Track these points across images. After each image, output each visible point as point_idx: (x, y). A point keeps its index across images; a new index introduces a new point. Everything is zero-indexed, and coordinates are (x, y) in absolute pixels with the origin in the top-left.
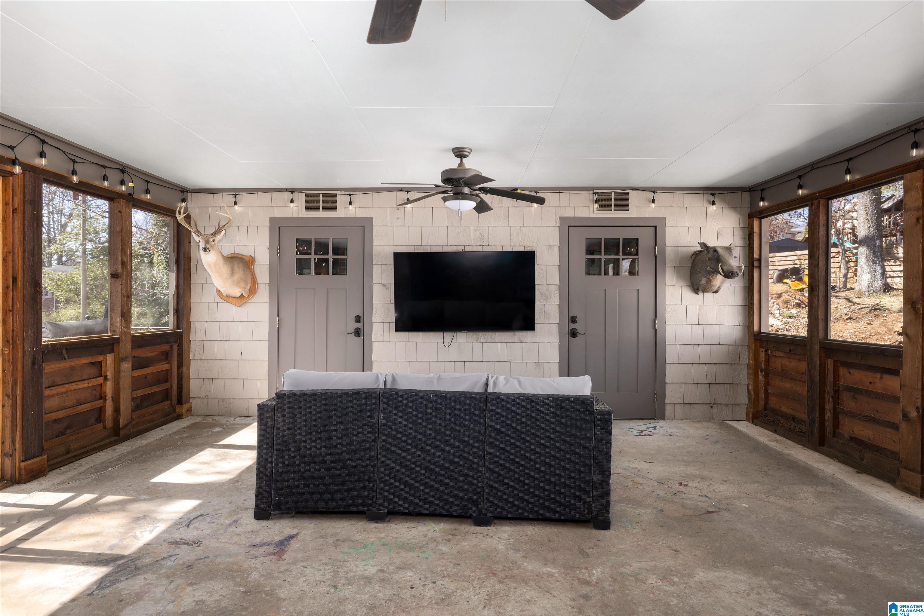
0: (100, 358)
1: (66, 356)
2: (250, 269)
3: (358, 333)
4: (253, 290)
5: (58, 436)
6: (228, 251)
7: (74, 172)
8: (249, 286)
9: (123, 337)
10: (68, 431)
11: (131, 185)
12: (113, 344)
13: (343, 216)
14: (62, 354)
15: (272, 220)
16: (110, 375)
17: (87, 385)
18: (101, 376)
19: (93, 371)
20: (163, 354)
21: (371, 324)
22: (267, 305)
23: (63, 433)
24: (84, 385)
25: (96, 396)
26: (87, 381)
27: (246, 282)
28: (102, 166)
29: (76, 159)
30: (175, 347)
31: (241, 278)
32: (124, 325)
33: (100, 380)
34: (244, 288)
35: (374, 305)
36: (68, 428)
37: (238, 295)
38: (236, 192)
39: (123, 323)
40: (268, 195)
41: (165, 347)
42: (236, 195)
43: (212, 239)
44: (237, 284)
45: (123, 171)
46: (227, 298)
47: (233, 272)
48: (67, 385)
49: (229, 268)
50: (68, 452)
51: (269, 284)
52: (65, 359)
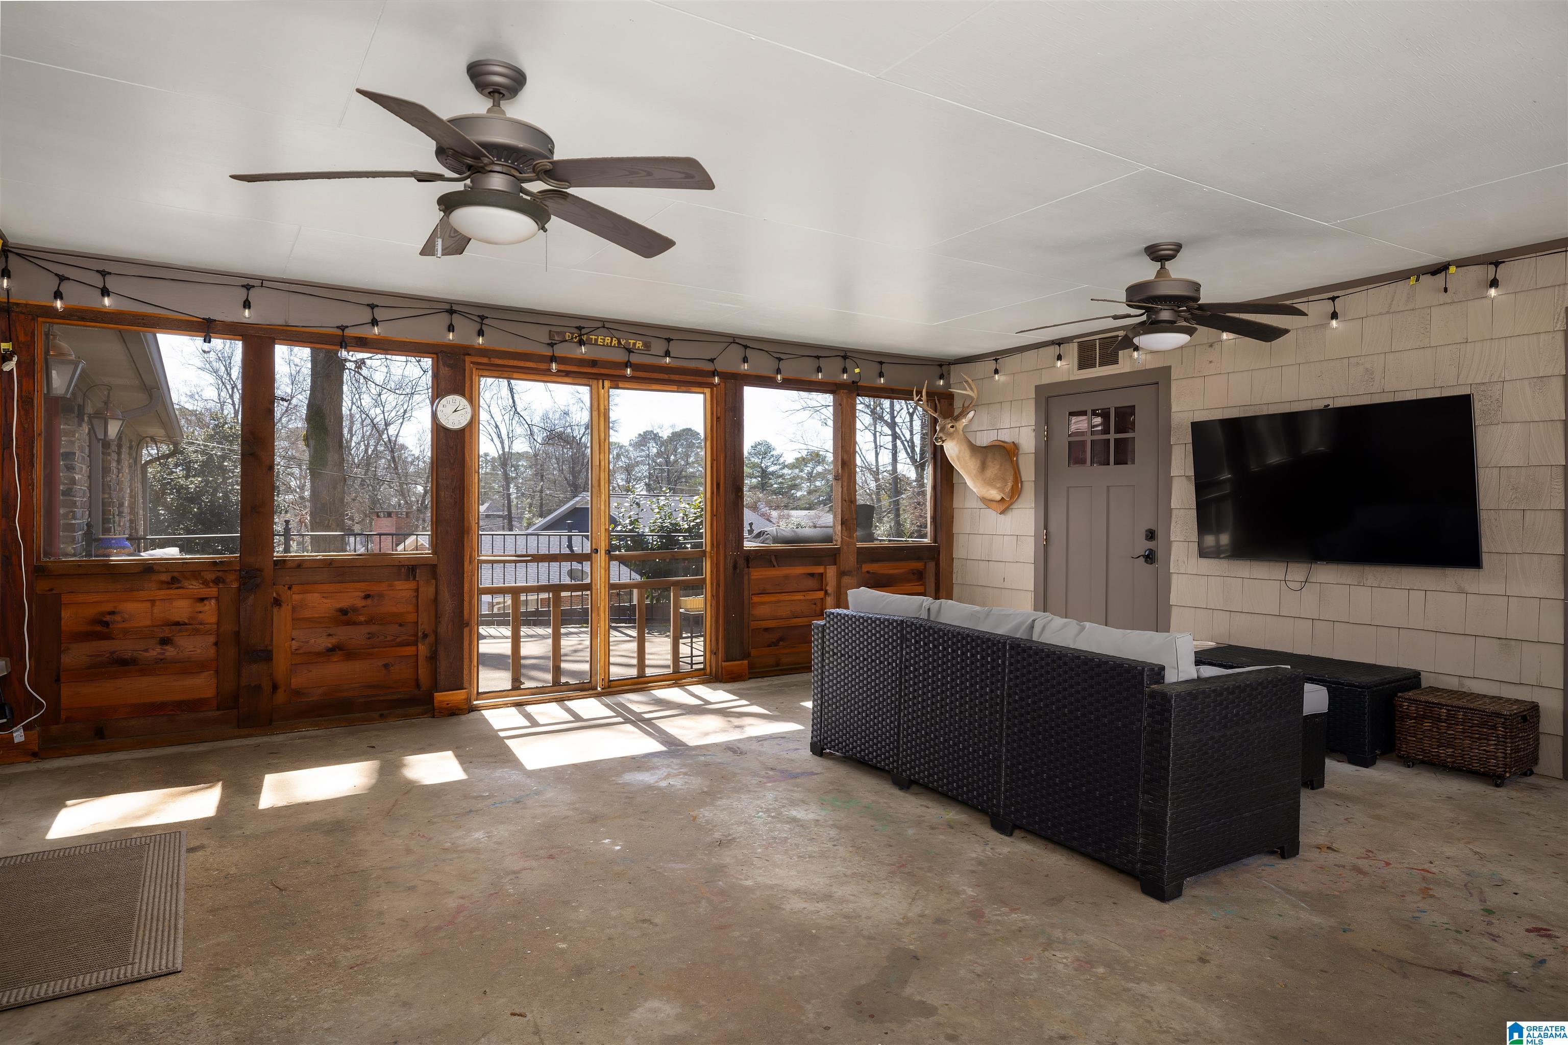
0: (820, 570)
1: (775, 564)
2: (1012, 461)
3: (1150, 557)
4: (1016, 491)
5: (769, 646)
6: (984, 439)
7: (778, 371)
8: (1010, 485)
9: (845, 547)
10: (781, 643)
11: (857, 370)
12: (835, 555)
13: (1128, 370)
14: (771, 561)
15: (1038, 388)
16: (830, 589)
17: (802, 598)
18: (822, 590)
19: (811, 583)
20: (913, 574)
21: (1169, 544)
22: (1033, 511)
23: (775, 644)
24: (799, 597)
25: (815, 611)
26: (803, 593)
27: (1005, 481)
28: (815, 357)
29: (782, 356)
30: (931, 566)
31: (996, 475)
32: (845, 533)
33: (821, 594)
34: (1001, 490)
35: (1174, 513)
36: (781, 639)
37: (998, 498)
38: (997, 356)
39: (844, 531)
40: (1033, 353)
41: (918, 565)
42: (996, 360)
43: (950, 425)
44: (990, 483)
45: (845, 357)
46: (987, 502)
47: (983, 467)
48: (778, 595)
49: (979, 461)
50: (778, 665)
51: (1035, 481)
52: (774, 566)
